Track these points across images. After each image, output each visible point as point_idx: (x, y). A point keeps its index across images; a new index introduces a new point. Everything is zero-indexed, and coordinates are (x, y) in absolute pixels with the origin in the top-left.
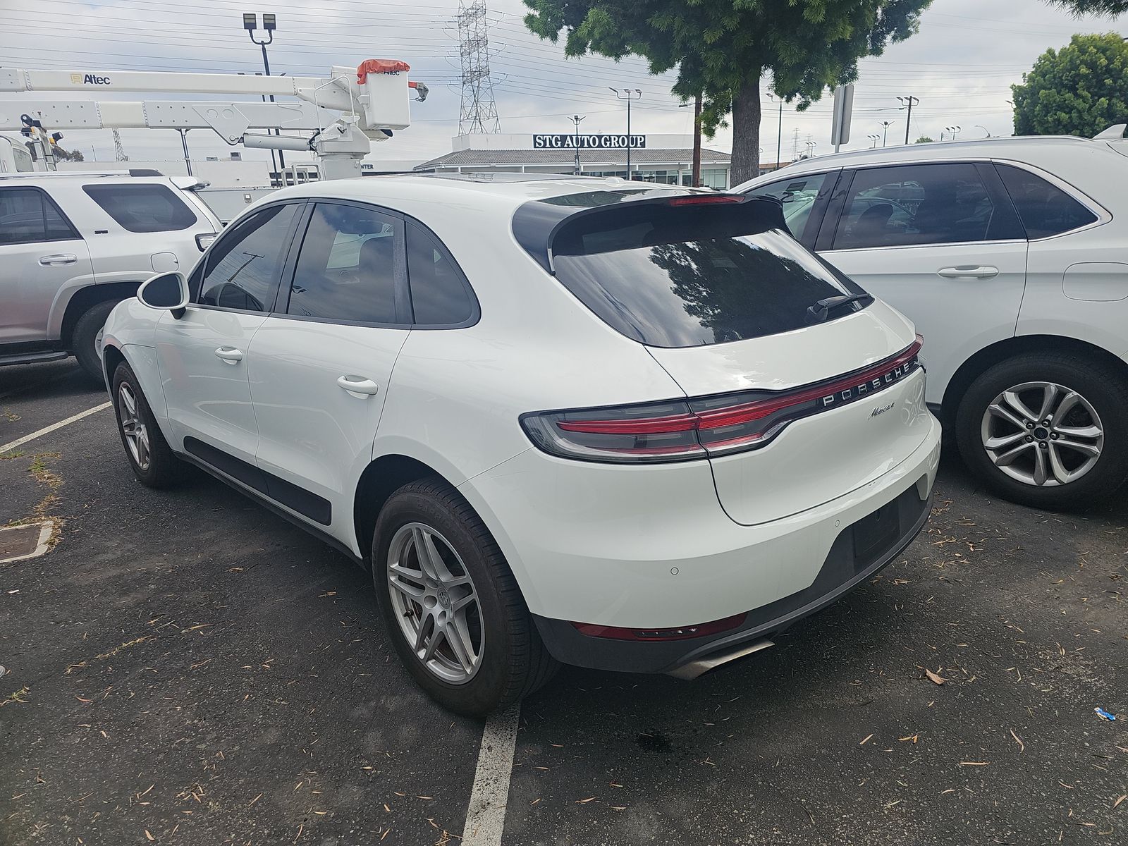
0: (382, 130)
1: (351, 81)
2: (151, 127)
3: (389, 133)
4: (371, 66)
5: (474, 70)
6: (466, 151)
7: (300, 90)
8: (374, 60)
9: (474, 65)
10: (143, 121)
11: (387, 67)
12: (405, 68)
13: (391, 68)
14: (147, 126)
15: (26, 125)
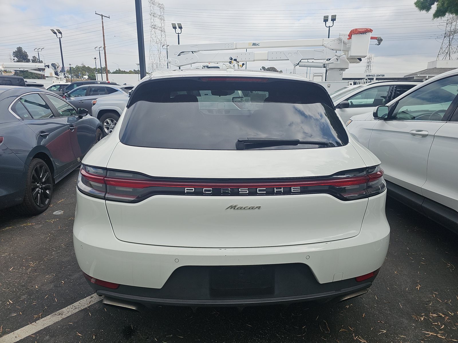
0: (358, 58)
1: (345, 38)
2: (269, 60)
3: (360, 60)
4: (354, 31)
5: (452, 30)
6: (433, 69)
7: (325, 44)
8: (356, 29)
9: (452, 28)
10: (267, 59)
11: (361, 31)
12: (371, 31)
13: (363, 31)
14: (268, 60)
15: (231, 60)
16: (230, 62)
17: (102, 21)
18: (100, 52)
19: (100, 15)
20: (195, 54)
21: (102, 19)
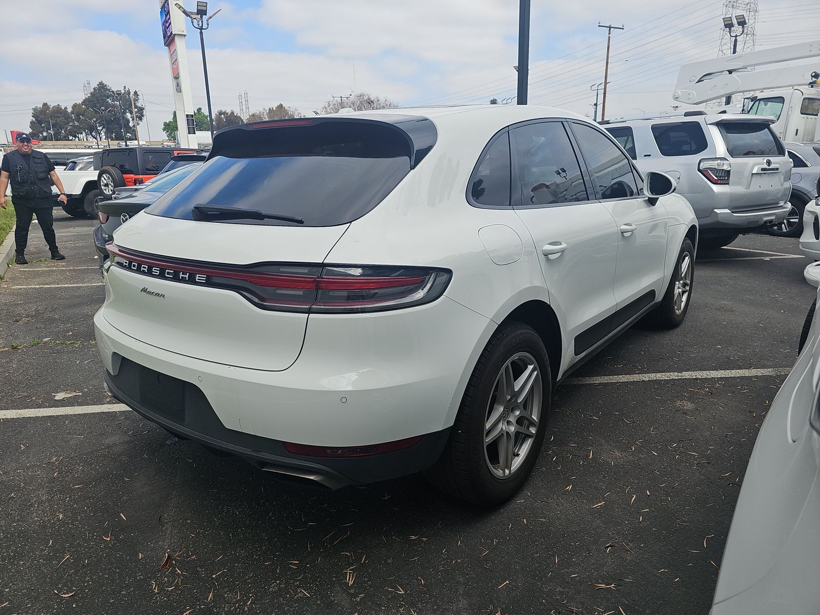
15: (814, 79)
16: (810, 83)
17: (609, 37)
18: (597, 94)
19: (607, 27)
20: (734, 74)
21: (609, 34)
